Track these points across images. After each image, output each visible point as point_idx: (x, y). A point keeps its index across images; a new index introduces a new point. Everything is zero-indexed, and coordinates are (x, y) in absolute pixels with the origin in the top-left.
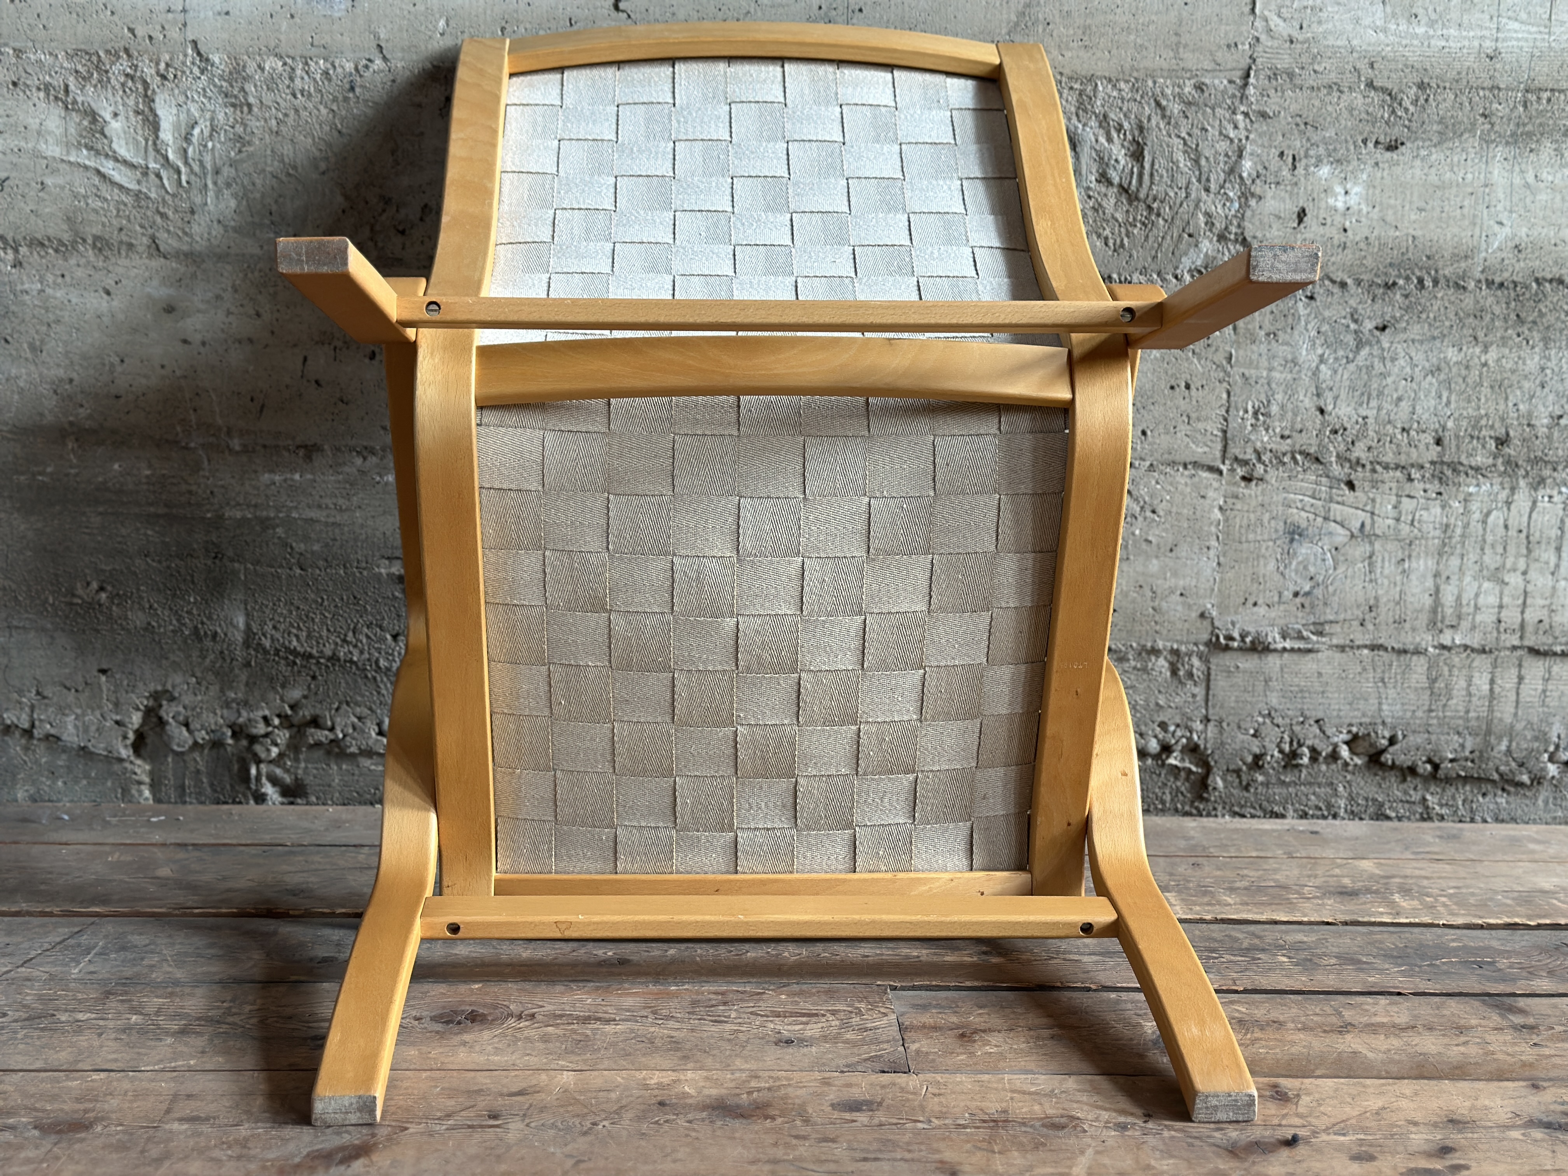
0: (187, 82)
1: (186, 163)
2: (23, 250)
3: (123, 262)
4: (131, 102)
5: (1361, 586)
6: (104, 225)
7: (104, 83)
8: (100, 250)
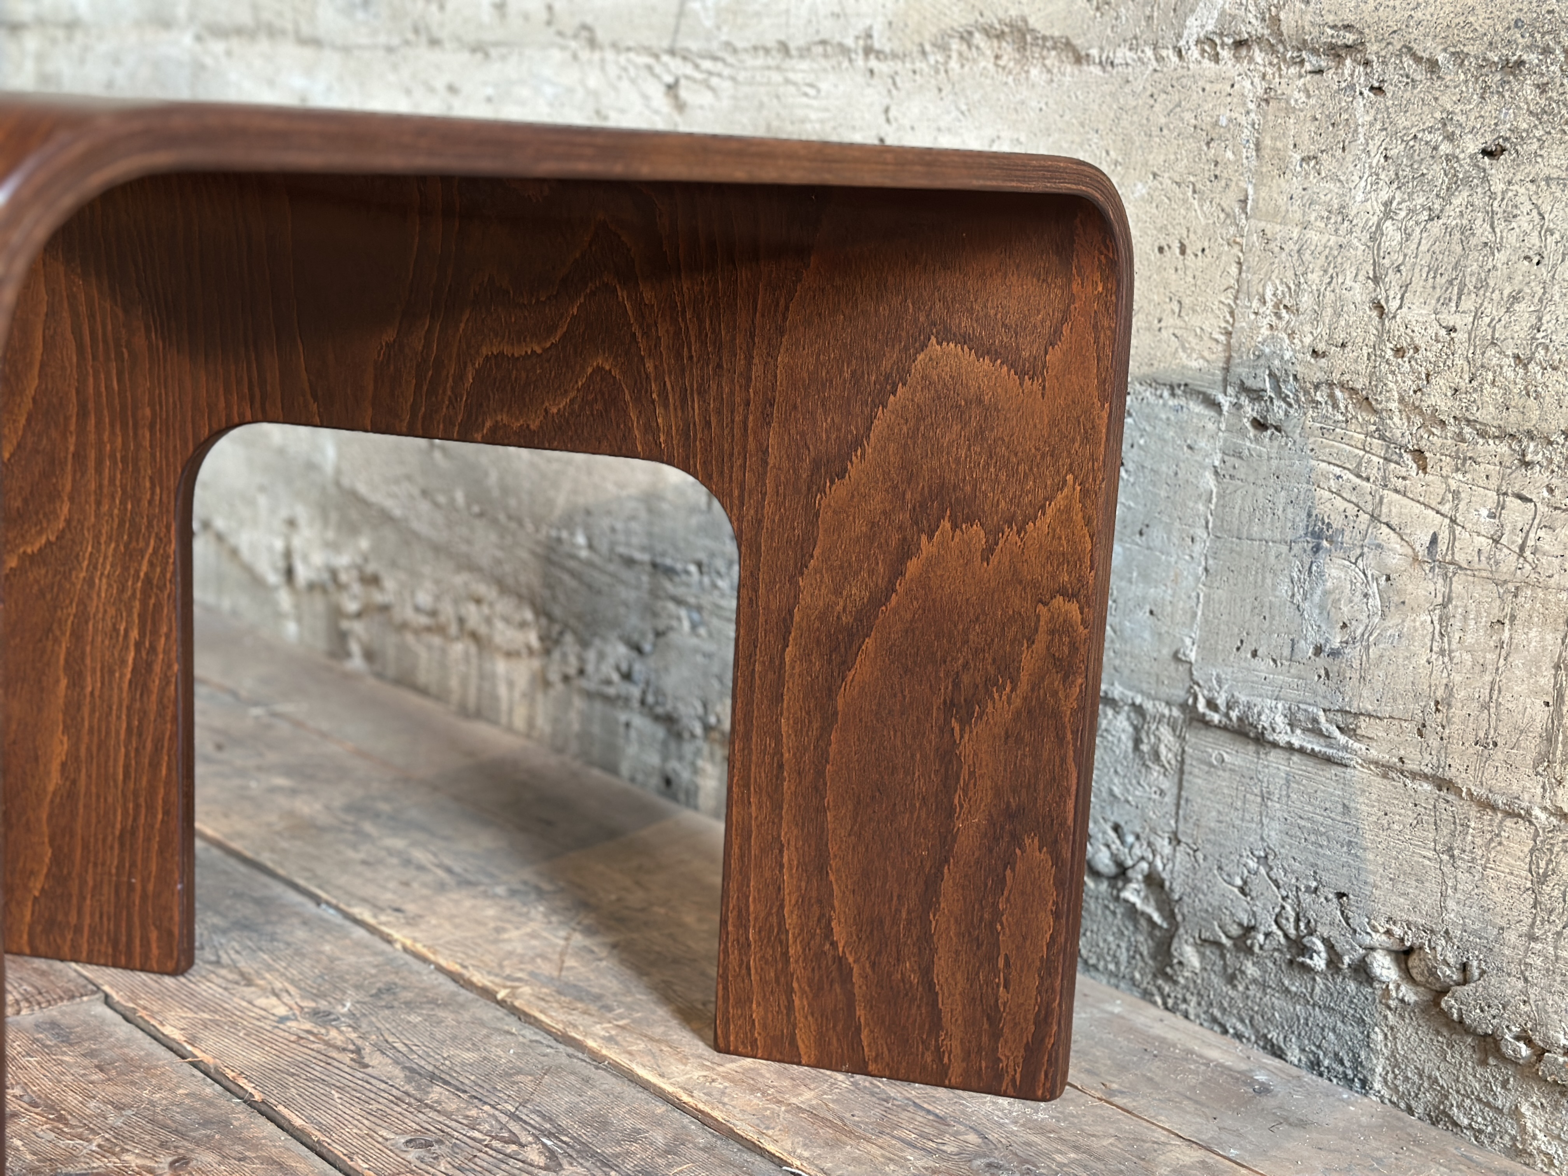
5: (1423, 661)
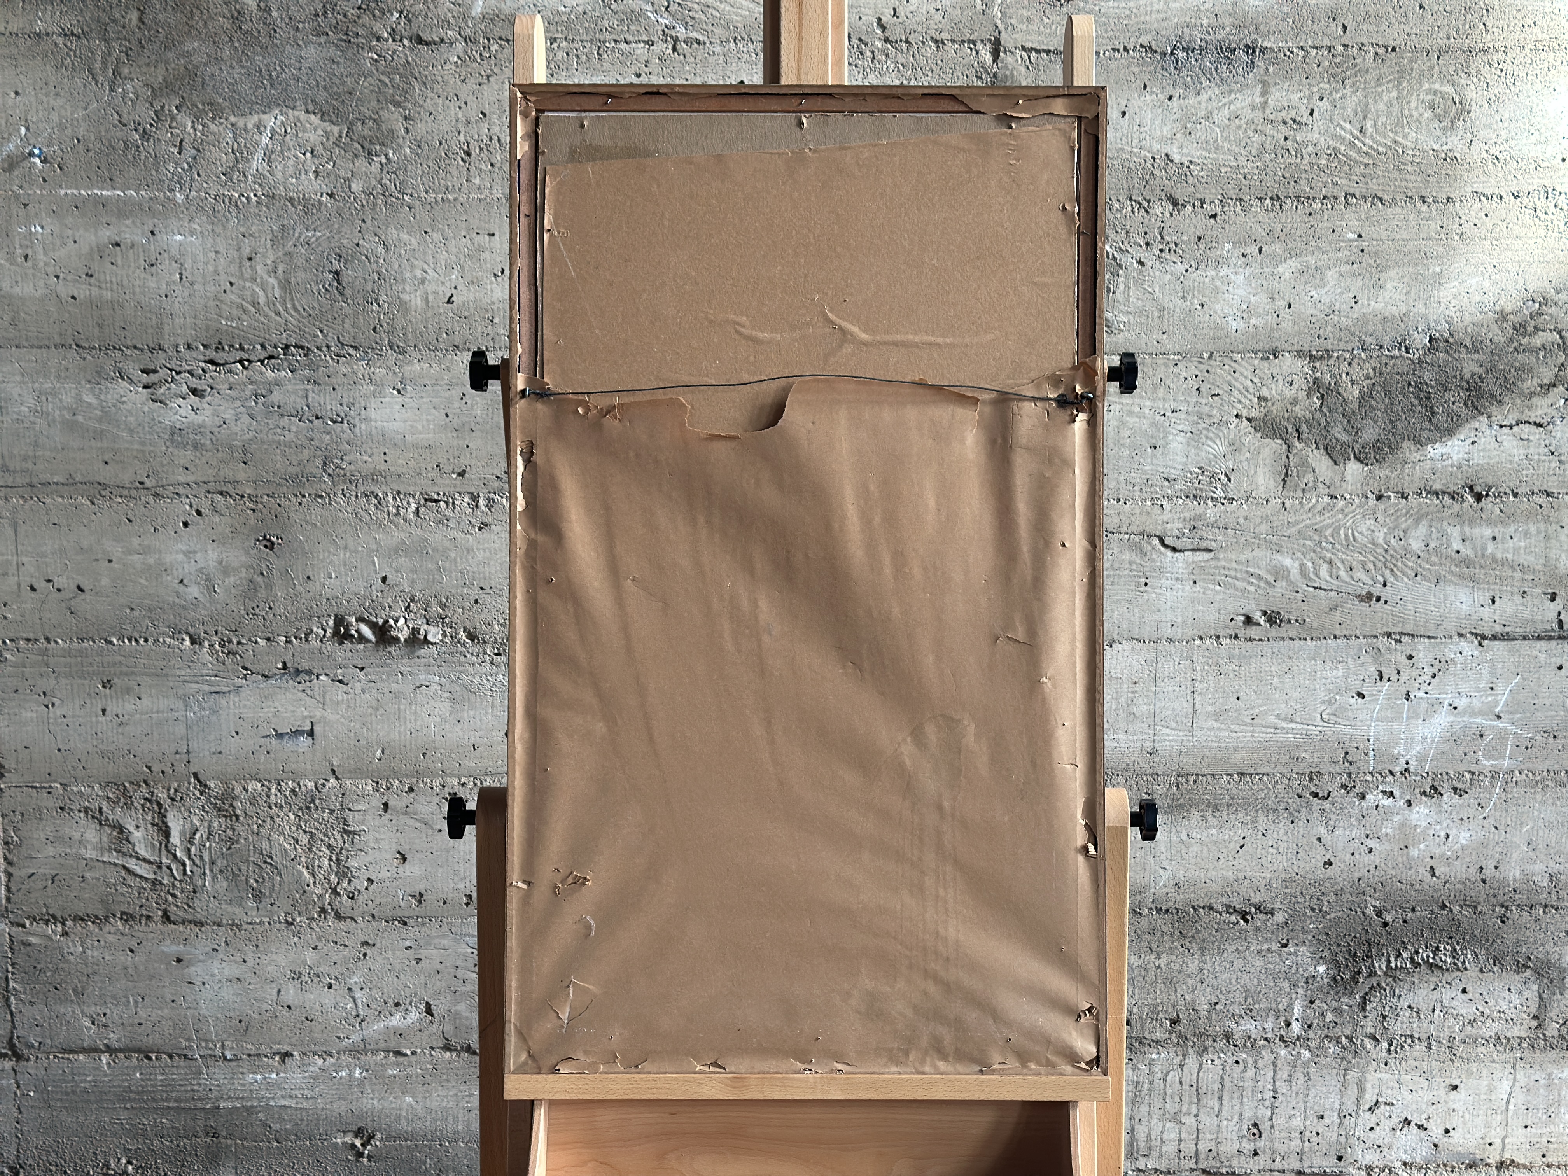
0: (188, 802)
1: (190, 858)
2: (69, 923)
3: (143, 928)
4: (149, 818)
6: (129, 903)
7: (129, 805)
8: (126, 921)
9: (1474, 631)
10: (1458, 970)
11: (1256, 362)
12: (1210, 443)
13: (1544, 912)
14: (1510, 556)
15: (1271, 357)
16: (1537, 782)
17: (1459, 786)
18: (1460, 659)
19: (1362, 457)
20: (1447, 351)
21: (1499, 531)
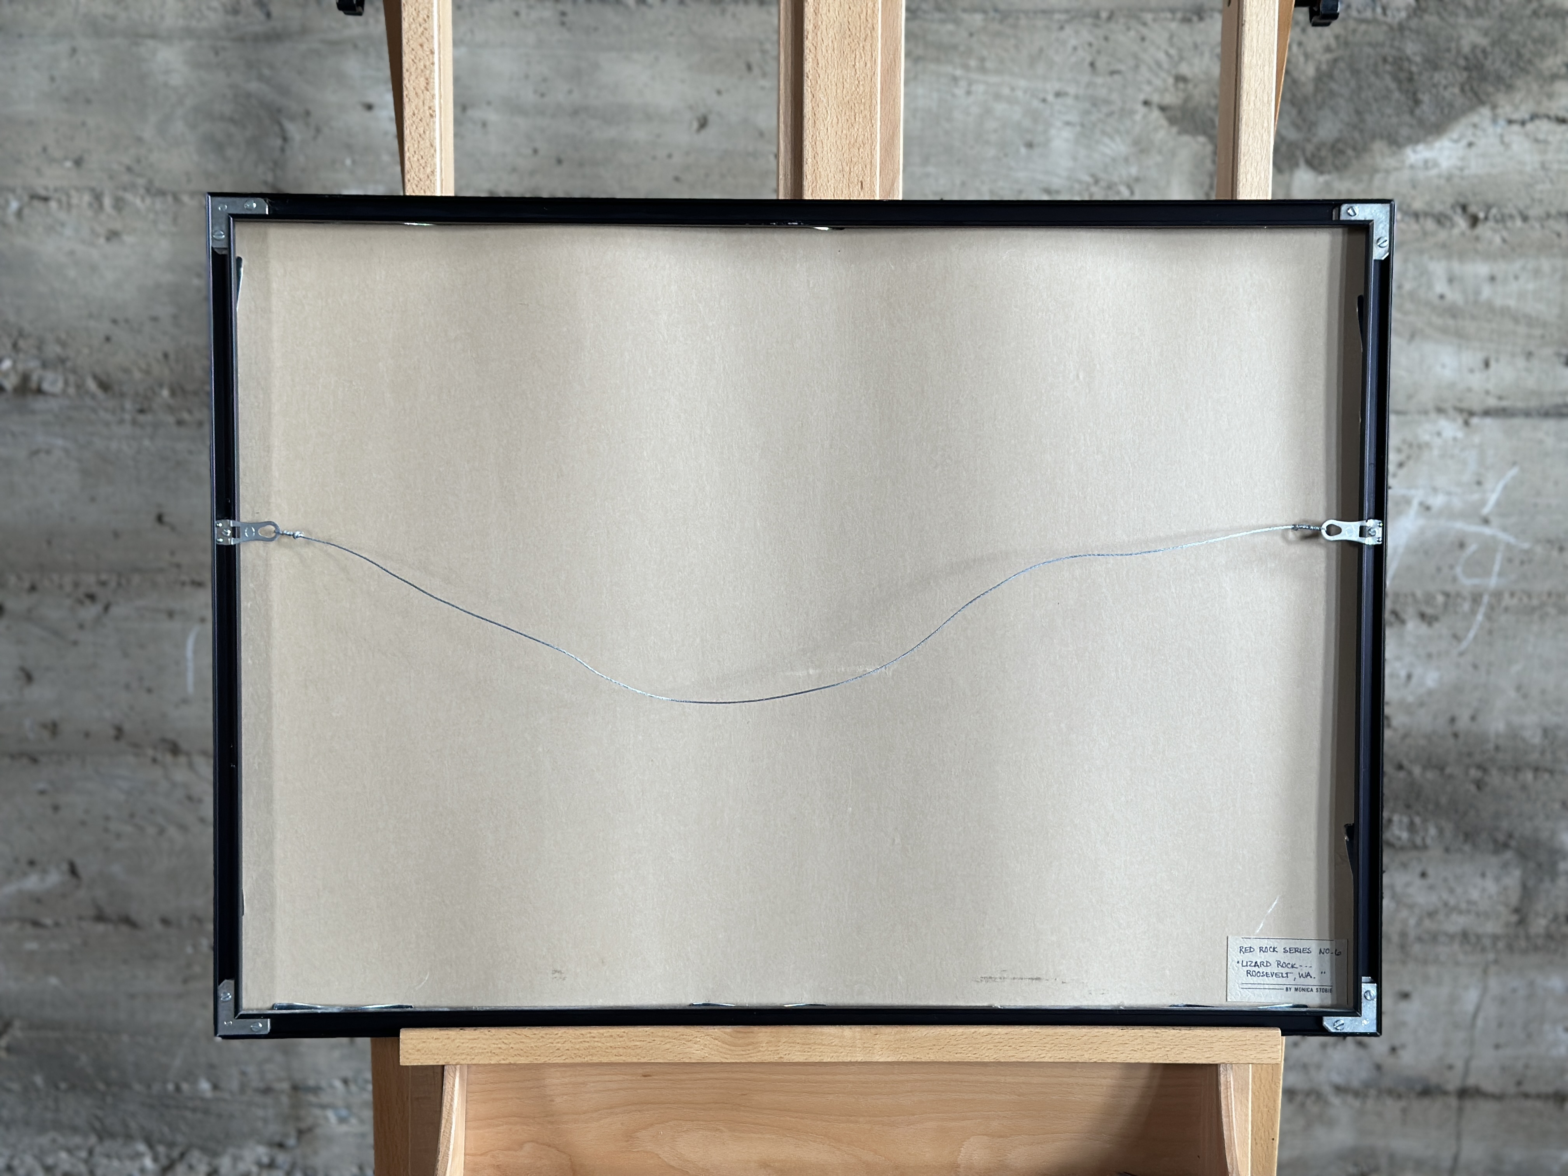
9: (1458, 405)
10: (1415, 847)
11: (1174, 26)
12: (1106, 140)
13: (1535, 778)
14: (1512, 303)
15: (1195, 18)
16: (1533, 610)
17: (1429, 611)
18: (1437, 441)
19: (1316, 162)
20: (1439, 14)
21: (1501, 268)
